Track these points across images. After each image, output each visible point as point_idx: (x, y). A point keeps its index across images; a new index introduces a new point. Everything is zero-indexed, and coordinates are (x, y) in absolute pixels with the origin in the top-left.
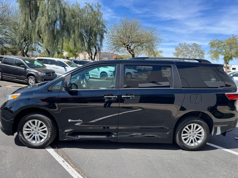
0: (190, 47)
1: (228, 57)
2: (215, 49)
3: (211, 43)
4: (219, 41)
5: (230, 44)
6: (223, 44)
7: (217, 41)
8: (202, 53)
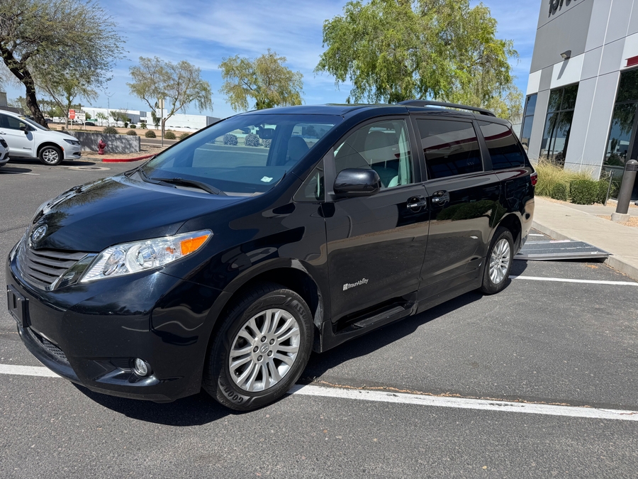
0: (173, 71)
1: (264, 103)
2: (236, 81)
3: (225, 64)
4: (242, 62)
5: (266, 72)
6: (251, 71)
7: (239, 61)
8: (205, 89)
